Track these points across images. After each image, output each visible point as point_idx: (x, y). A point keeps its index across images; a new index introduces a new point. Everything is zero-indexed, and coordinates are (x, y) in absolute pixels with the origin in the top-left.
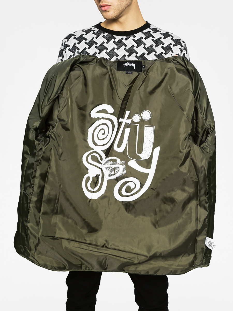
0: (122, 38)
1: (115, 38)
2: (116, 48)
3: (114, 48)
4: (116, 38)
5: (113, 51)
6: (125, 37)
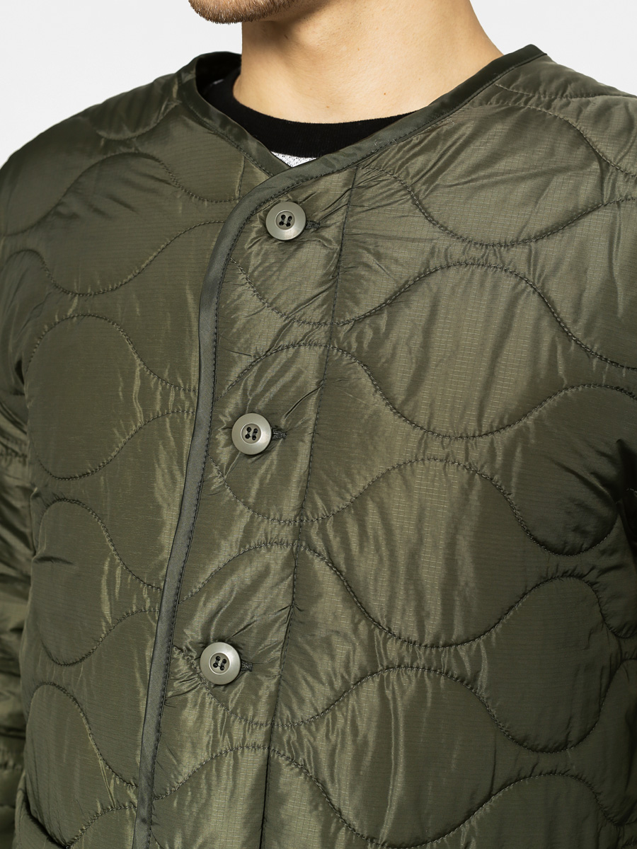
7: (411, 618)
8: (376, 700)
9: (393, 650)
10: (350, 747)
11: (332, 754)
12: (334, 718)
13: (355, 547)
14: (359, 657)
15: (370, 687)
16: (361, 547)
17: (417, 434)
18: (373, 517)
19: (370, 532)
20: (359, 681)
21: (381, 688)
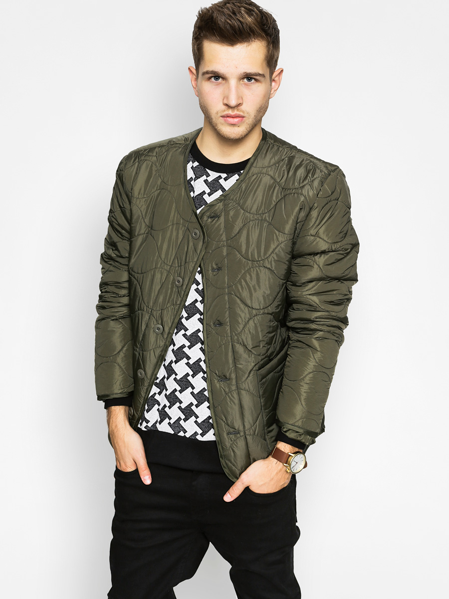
0: (220, 176)
1: (208, 175)
2: (207, 192)
3: (204, 191)
4: (210, 175)
5: (202, 196)
6: (224, 175)
7: (257, 304)
8: (253, 325)
9: (254, 312)
10: (250, 336)
11: (246, 339)
12: (245, 331)
13: (241, 291)
14: (248, 316)
15: (251, 322)
16: (242, 290)
17: (250, 262)
18: (243, 283)
19: (244, 286)
20: (248, 321)
21: (254, 321)
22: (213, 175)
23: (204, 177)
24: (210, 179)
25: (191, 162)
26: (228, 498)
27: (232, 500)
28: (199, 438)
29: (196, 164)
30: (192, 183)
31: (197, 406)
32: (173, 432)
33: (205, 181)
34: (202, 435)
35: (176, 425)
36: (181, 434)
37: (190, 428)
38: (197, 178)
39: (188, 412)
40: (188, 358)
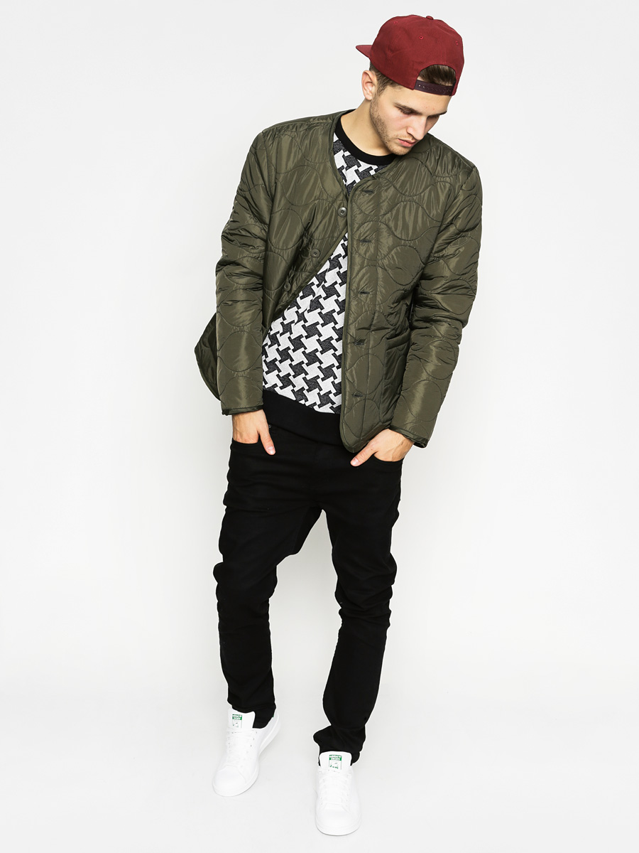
0: (371, 167)
3: (355, 181)
4: (361, 166)
22: (364, 166)
23: (355, 167)
24: (361, 169)
25: (342, 151)
26: (355, 462)
27: (359, 464)
28: (316, 408)
29: (347, 154)
30: (344, 171)
31: (323, 379)
32: (294, 399)
33: (355, 171)
34: (320, 406)
35: (300, 394)
36: (302, 402)
37: (312, 398)
38: (349, 167)
39: (313, 384)
40: (320, 335)
